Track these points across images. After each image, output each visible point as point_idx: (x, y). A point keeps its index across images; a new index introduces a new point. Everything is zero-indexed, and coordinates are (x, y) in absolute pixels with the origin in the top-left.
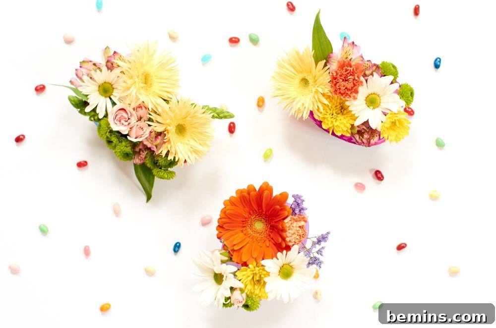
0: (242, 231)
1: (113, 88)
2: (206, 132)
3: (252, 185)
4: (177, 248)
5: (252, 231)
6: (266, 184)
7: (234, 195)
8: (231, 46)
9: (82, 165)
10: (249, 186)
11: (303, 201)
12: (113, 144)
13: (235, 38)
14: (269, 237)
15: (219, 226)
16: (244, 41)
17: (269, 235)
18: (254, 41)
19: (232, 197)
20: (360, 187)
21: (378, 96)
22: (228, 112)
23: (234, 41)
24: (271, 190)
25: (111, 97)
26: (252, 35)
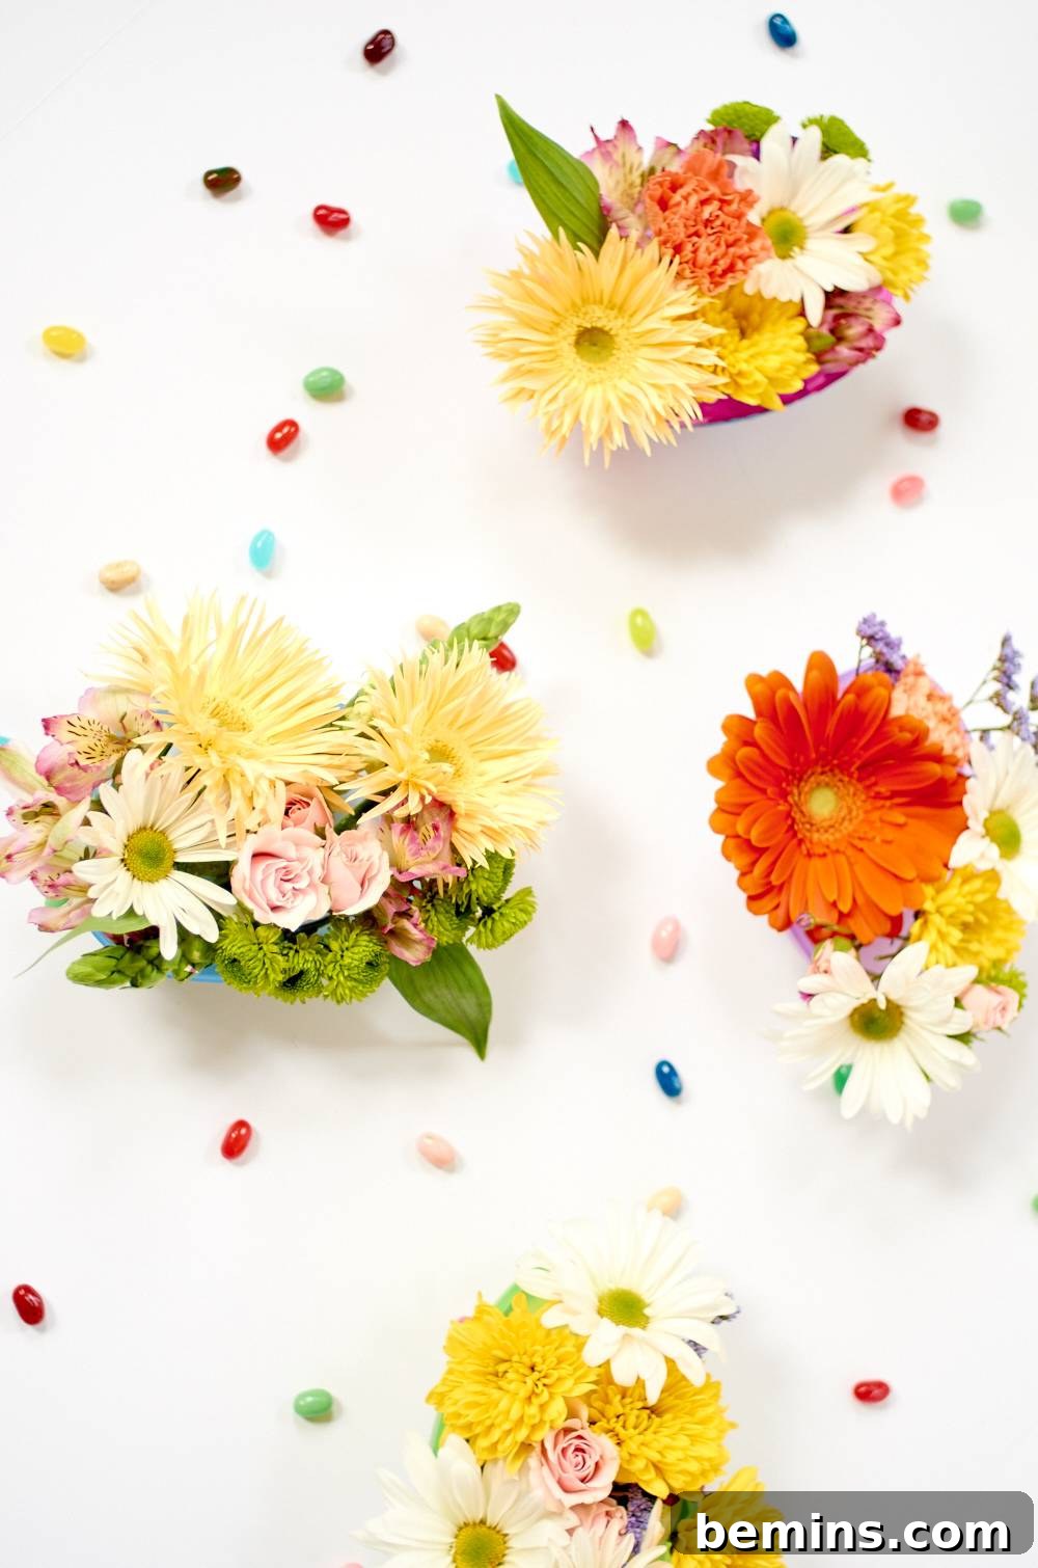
0: (809, 855)
1: (163, 832)
2: (507, 707)
3: (730, 718)
4: (668, 1081)
5: (826, 831)
6: (753, 681)
7: (719, 784)
8: (287, 460)
9: (235, 1144)
10: (726, 728)
11: (882, 624)
12: (312, 976)
13: (279, 428)
14: (881, 802)
15: (752, 898)
16: (309, 415)
17: (878, 796)
18: (328, 390)
19: (719, 792)
20: (906, 491)
21: (782, 209)
22: (499, 608)
23: (282, 439)
24: (780, 681)
25: (181, 859)
26: (311, 379)
